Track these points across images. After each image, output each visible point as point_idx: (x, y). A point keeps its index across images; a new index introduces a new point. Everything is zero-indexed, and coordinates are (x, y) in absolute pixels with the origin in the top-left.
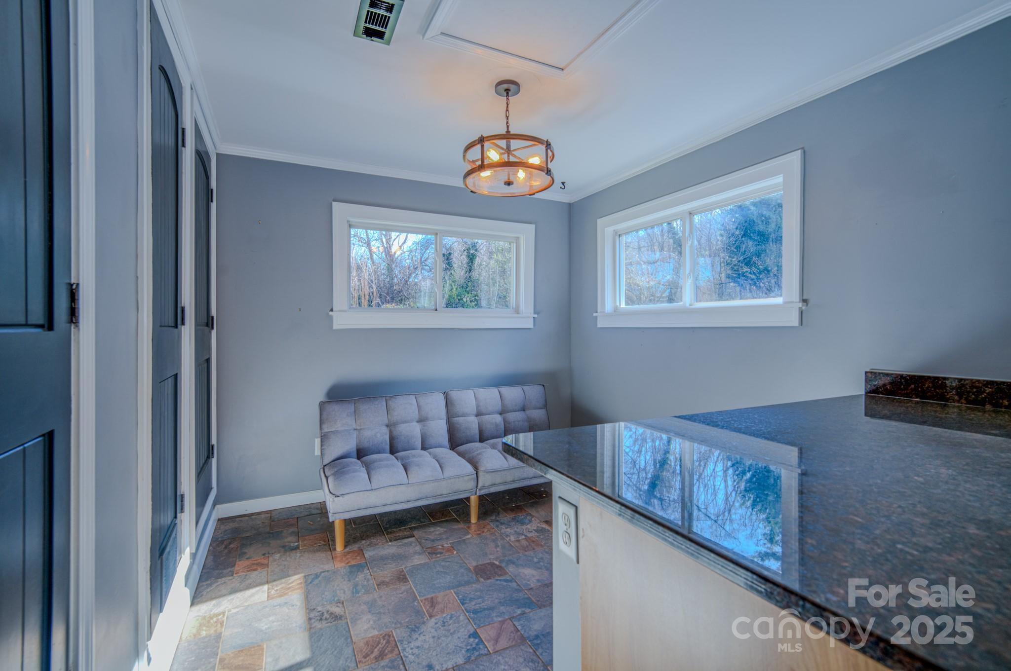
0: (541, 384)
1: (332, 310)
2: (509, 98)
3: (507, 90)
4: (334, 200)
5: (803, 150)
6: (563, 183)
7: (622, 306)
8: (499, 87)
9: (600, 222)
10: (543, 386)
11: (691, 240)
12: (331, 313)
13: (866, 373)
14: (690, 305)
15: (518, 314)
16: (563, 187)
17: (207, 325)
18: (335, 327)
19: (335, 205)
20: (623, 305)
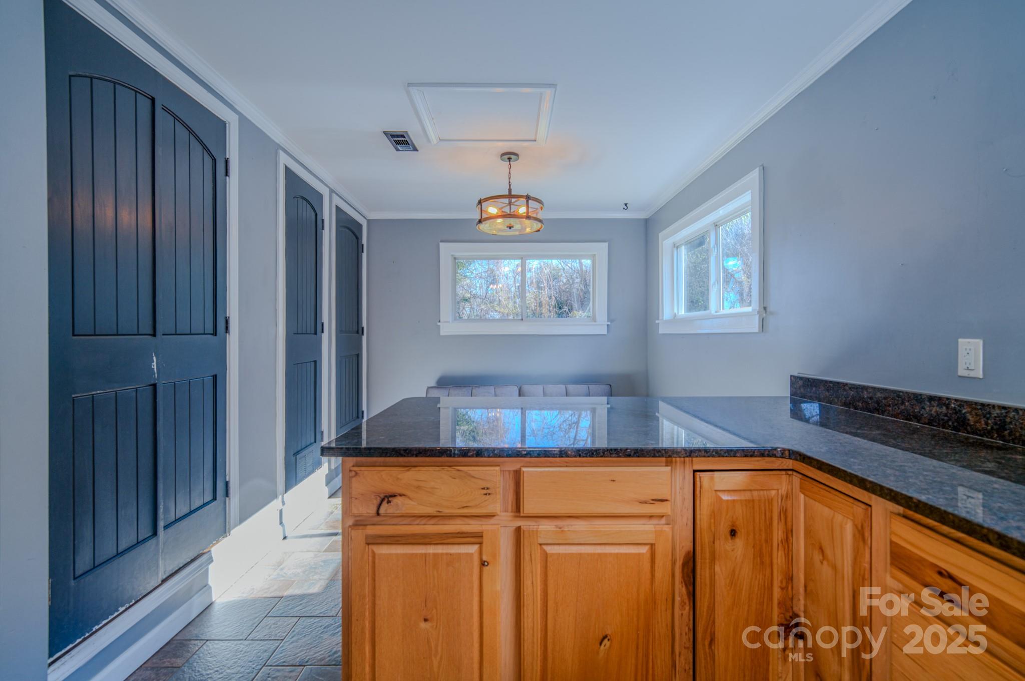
0: (609, 383)
1: (440, 322)
2: (511, 163)
3: (509, 159)
4: (442, 242)
5: (762, 167)
6: (626, 205)
7: (680, 314)
8: (503, 157)
9: (661, 235)
10: (610, 386)
11: (716, 251)
12: (439, 324)
13: (791, 376)
14: (716, 312)
15: (595, 321)
16: (626, 208)
17: (358, 332)
18: (442, 334)
19: (441, 244)
20: (682, 312)
